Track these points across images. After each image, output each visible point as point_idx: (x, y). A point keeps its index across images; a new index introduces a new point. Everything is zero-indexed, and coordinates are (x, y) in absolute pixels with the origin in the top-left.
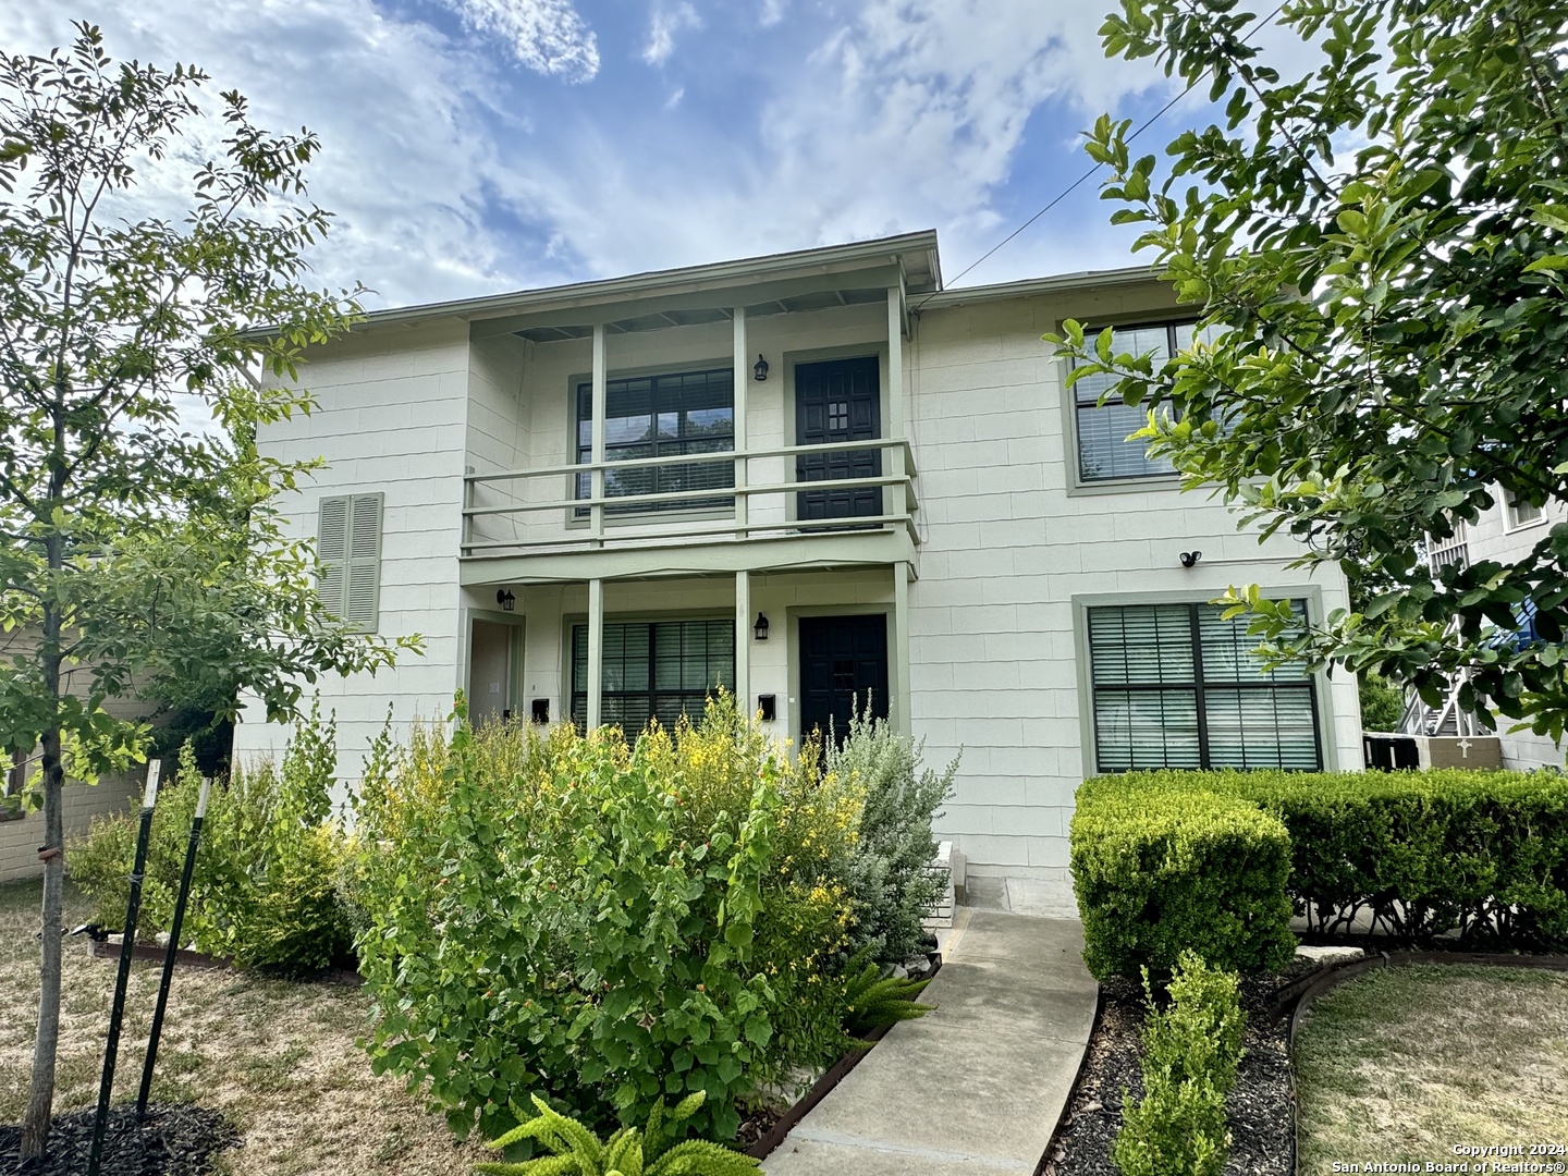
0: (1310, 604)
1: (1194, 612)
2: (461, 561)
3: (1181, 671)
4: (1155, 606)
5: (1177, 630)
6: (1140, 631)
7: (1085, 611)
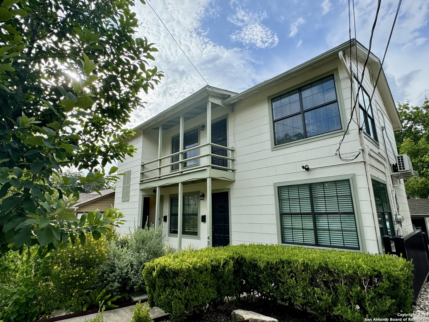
0: (351, 181)
1: (311, 186)
2: (140, 184)
3: (307, 209)
4: (298, 185)
5: (306, 193)
6: (294, 194)
7: (277, 188)
